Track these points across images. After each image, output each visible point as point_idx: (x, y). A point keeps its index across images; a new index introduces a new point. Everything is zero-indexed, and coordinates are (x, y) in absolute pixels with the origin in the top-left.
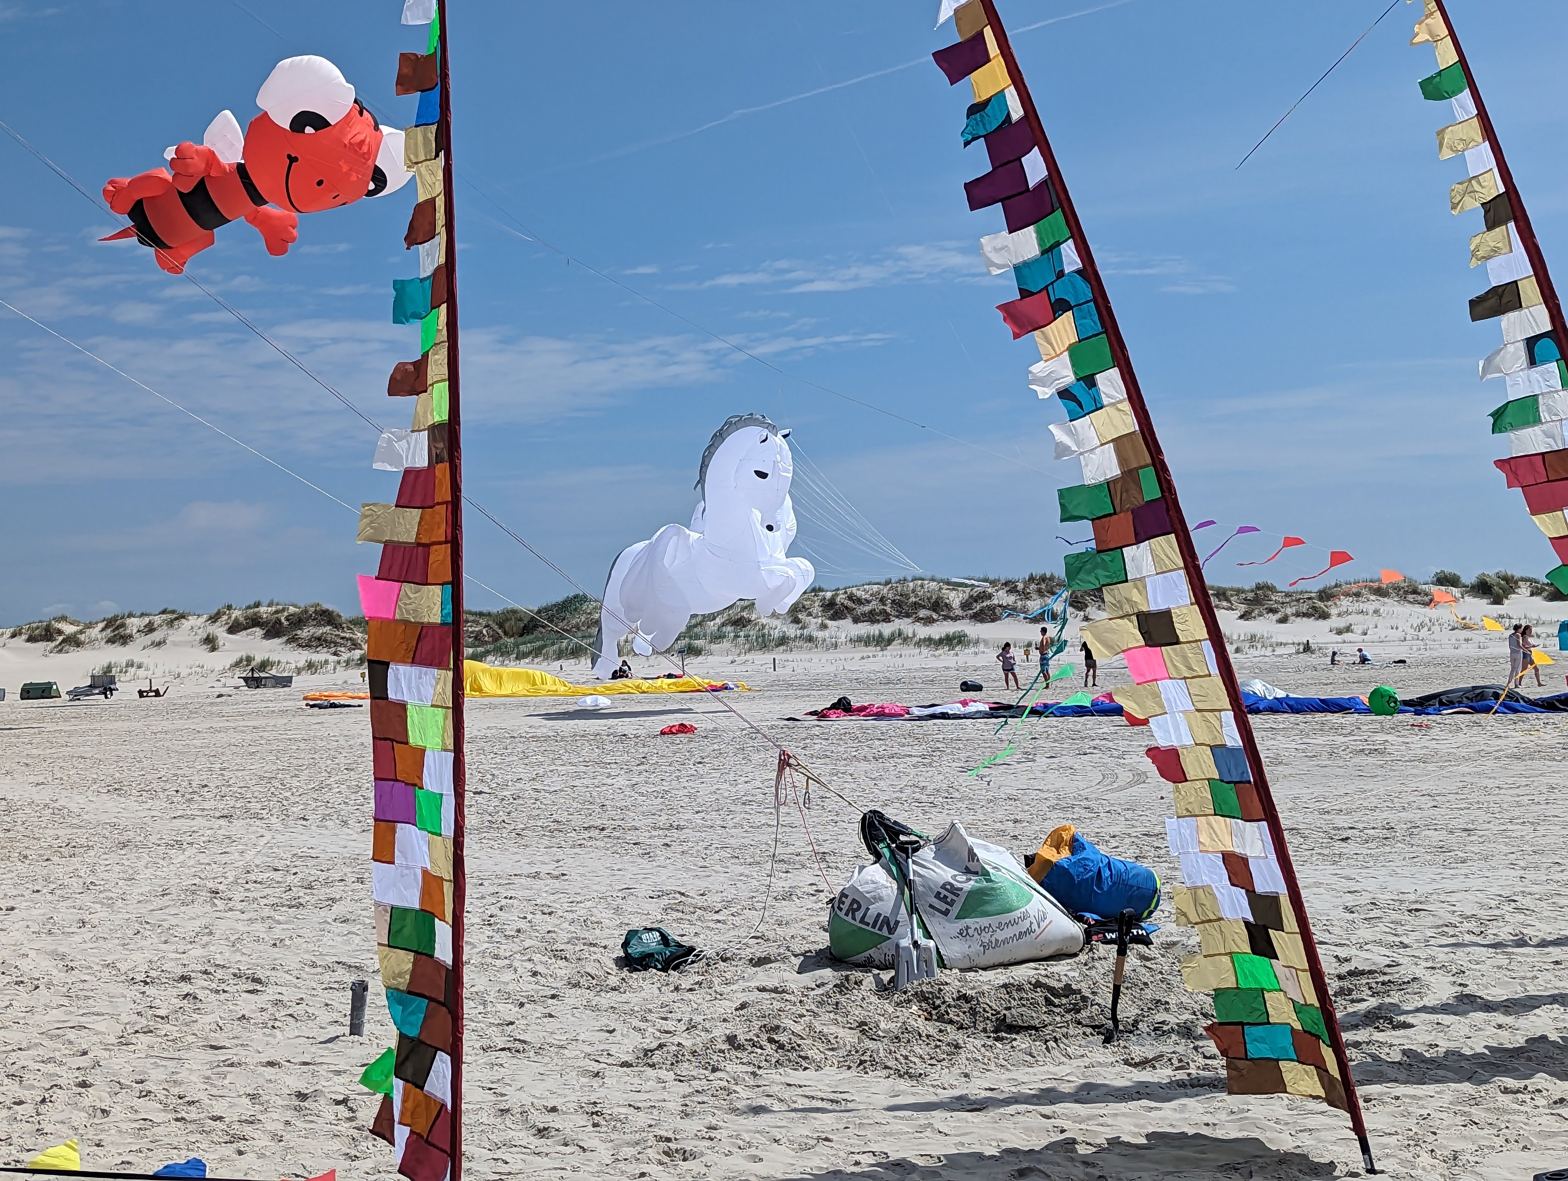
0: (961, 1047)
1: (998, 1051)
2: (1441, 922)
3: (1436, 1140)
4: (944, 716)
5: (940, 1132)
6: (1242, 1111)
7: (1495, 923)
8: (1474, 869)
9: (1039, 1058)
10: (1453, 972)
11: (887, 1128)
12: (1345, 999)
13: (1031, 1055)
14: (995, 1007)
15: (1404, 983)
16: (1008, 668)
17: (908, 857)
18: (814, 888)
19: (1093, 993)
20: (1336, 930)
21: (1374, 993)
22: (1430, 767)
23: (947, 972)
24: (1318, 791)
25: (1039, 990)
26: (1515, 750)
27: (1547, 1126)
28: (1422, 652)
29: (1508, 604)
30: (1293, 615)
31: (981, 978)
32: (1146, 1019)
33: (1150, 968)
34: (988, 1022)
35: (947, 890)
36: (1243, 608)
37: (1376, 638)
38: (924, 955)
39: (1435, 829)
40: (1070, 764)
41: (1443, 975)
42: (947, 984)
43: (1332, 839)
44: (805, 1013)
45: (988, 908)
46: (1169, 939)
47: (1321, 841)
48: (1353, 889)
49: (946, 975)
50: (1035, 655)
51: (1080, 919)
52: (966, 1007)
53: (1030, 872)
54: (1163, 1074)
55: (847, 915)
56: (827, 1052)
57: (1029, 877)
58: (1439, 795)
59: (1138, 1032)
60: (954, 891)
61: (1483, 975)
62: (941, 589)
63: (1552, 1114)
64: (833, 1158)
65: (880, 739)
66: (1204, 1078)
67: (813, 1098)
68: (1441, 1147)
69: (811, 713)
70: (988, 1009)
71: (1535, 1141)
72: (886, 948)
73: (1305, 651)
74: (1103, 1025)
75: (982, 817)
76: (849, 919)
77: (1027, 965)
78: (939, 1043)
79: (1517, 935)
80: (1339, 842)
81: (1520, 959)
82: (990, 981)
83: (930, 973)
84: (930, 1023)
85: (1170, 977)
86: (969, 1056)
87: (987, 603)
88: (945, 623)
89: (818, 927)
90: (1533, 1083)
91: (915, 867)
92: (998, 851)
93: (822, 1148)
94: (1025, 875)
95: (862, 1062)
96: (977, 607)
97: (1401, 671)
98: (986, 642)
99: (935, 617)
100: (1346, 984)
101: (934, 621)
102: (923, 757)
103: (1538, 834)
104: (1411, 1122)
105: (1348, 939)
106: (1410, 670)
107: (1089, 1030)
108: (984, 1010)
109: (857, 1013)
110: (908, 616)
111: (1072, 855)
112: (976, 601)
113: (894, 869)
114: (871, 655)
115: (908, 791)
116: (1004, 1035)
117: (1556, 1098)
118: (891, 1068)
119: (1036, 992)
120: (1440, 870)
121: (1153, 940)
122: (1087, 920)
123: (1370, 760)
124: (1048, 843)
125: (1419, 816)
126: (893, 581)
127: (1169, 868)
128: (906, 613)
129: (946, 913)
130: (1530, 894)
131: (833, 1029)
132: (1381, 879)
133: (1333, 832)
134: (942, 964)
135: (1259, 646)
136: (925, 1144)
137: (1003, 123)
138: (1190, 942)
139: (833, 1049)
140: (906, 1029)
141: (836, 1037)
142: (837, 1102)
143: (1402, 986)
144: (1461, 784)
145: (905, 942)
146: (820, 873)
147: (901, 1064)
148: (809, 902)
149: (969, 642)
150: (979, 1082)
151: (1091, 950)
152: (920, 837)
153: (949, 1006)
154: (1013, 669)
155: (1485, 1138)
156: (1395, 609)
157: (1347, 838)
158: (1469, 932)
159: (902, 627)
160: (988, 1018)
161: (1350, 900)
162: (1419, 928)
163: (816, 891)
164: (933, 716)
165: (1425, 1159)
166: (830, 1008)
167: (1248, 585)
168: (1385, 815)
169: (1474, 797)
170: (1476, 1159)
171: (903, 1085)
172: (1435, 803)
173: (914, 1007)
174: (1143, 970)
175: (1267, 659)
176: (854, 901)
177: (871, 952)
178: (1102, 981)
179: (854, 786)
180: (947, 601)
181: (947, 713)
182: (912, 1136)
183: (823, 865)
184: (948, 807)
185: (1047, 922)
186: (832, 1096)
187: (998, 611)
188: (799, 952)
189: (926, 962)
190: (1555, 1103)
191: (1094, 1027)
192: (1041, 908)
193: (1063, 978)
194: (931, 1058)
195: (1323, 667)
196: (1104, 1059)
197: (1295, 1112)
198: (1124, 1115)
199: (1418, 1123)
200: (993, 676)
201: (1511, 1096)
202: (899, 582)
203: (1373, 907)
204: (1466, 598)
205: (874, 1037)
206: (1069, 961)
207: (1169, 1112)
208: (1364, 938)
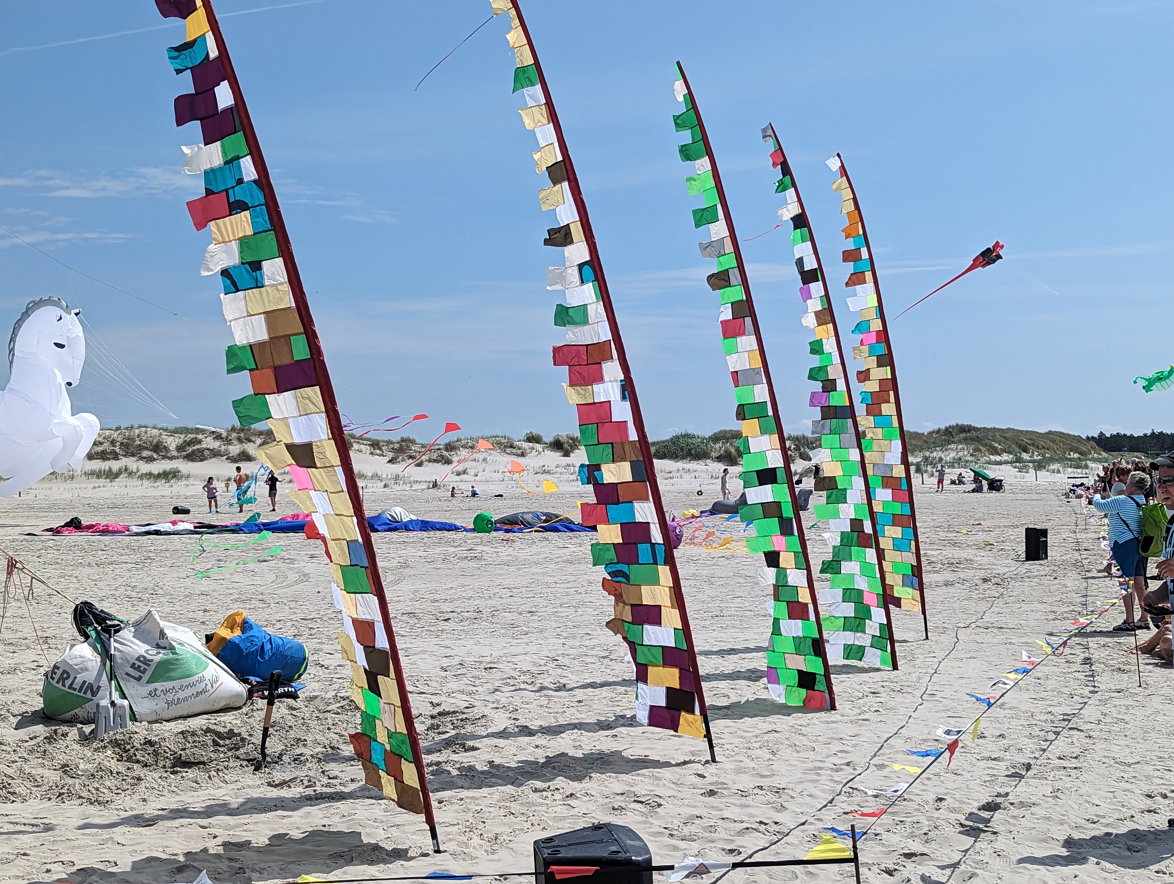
0: (143, 780)
1: (171, 781)
2: (506, 676)
3: (485, 827)
4: (157, 533)
5: (118, 843)
6: (351, 815)
7: (542, 675)
8: (533, 639)
9: (202, 785)
10: (510, 711)
11: (76, 843)
12: (434, 733)
13: (196, 782)
14: (173, 749)
15: (476, 719)
16: (212, 497)
17: (110, 637)
18: (36, 664)
19: (250, 735)
20: (433, 684)
21: (454, 727)
22: (512, 569)
23: (138, 724)
24: (432, 586)
25: (208, 734)
26: (569, 557)
27: (560, 813)
28: (515, 489)
29: (574, 457)
30: (426, 461)
31: (164, 728)
32: (288, 753)
33: (295, 716)
34: (167, 760)
35: (140, 661)
36: (391, 455)
37: (483, 478)
38: (119, 712)
39: (510, 612)
40: (252, 568)
41: (503, 713)
42: (136, 733)
43: (438, 619)
44: (18, 759)
45: (173, 674)
46: (312, 694)
47: (430, 621)
48: (448, 655)
49: (137, 726)
50: (233, 486)
51: (245, 681)
52: (150, 750)
53: (208, 648)
54: (296, 791)
55: (58, 682)
56: (32, 789)
57: (207, 650)
58: (515, 588)
59: (282, 762)
60: (146, 662)
61: (530, 712)
62: (161, 434)
63: (564, 804)
64: (29, 869)
65: (103, 550)
66: (326, 793)
67: (17, 823)
68: (488, 832)
69: (47, 530)
70: (167, 750)
71: (551, 824)
72: (89, 707)
73: (434, 487)
74: (255, 759)
75: (179, 608)
76: (60, 686)
77: (202, 716)
78: (125, 778)
79: (555, 684)
80: (442, 622)
81: (556, 700)
82: (171, 729)
83: (123, 725)
84: (122, 763)
85: (308, 721)
86: (148, 785)
87: (197, 447)
88: (163, 461)
89: (35, 694)
90: (554, 784)
91: (116, 645)
92: (184, 631)
93: (21, 861)
94: (204, 649)
95: (60, 794)
96: (190, 449)
97: (499, 502)
98: (196, 477)
99: (155, 457)
100: (436, 721)
101: (155, 460)
102: (137, 563)
103: (578, 614)
104: (469, 816)
105: (441, 690)
106: (505, 502)
107: (245, 763)
108: (165, 752)
109: (61, 757)
110: (133, 455)
111: (243, 633)
112: (189, 445)
113: (99, 646)
114: (101, 485)
115: (123, 589)
116: (178, 769)
117: (568, 793)
118: (84, 798)
119: (207, 736)
120: (510, 640)
121: (300, 695)
122: (251, 682)
123: (471, 564)
124: (225, 625)
125: (500, 603)
126: (122, 427)
127: (318, 643)
128: (131, 453)
129: (139, 679)
130: (568, 655)
131: (40, 771)
132: (469, 647)
133: (440, 615)
134: (134, 718)
135: (401, 483)
136: (105, 853)
137: (204, 59)
138: (327, 696)
139: (38, 786)
140: (101, 768)
141: (42, 777)
142: (37, 826)
143: (474, 721)
144: (530, 581)
145: (105, 703)
146: (41, 652)
147: (92, 794)
148: (31, 675)
149: (182, 477)
150: (154, 805)
151: (252, 704)
152: (122, 622)
153: (137, 750)
154: (215, 497)
155: (518, 823)
156: (497, 458)
157: (449, 619)
158: (524, 682)
159: (128, 464)
160: (167, 758)
161: (445, 662)
162: (490, 681)
163: (37, 666)
164: (148, 533)
165: (476, 840)
166: (39, 755)
167: (395, 437)
168: (477, 602)
169: (538, 589)
170: (510, 838)
171: (93, 809)
172: (512, 594)
173: (109, 752)
174: (290, 717)
175: (406, 493)
176: (64, 672)
177: (77, 711)
178: (257, 726)
179: (77, 586)
180: (166, 444)
181: (160, 531)
182: (96, 848)
183: (44, 647)
184: (153, 601)
185: (218, 683)
186: (33, 822)
187: (207, 453)
188: (17, 713)
189: (120, 717)
190: (567, 797)
191: (249, 761)
192: (215, 673)
193: (228, 725)
194: (118, 789)
195: (446, 498)
196: (253, 783)
197: (389, 813)
198: (263, 822)
199: (473, 816)
200: (200, 503)
201: (539, 794)
202: (126, 428)
203: (461, 667)
204: (546, 451)
205: (74, 775)
206: (234, 713)
207: (297, 818)
208: (452, 689)
